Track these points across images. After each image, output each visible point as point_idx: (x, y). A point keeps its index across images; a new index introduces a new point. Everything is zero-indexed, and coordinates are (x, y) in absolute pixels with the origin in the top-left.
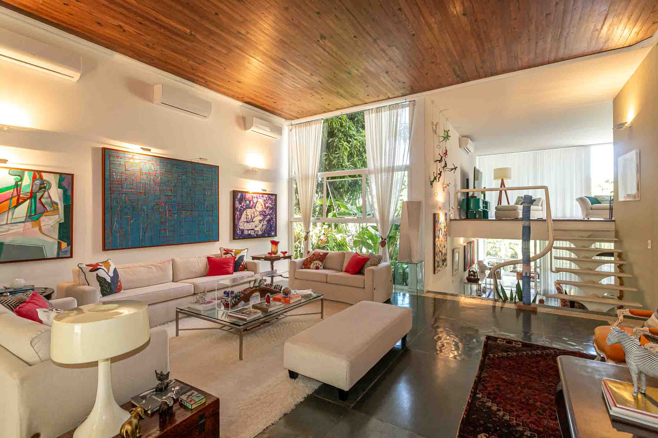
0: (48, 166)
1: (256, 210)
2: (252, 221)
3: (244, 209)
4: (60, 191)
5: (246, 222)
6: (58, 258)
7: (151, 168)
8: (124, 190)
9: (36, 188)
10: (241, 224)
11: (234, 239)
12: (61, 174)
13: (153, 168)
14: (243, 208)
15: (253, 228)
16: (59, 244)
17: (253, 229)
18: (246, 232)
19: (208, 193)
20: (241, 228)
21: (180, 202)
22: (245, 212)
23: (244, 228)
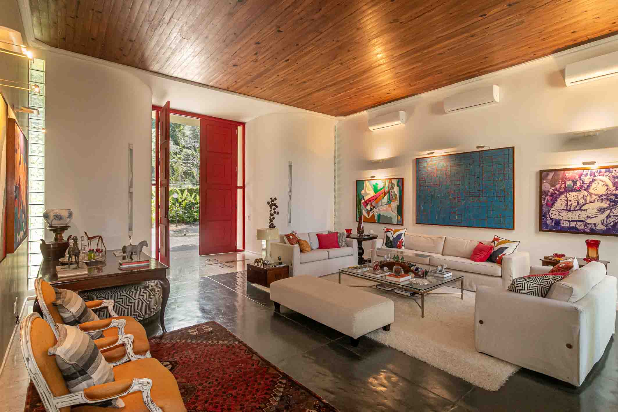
0: (395, 176)
1: (590, 194)
2: (580, 209)
3: (562, 193)
4: (398, 188)
5: (567, 210)
6: (397, 224)
7: (443, 165)
8: (427, 184)
9: (389, 188)
10: (554, 212)
11: (541, 230)
12: (398, 179)
13: (445, 165)
14: (558, 191)
15: (583, 219)
16: (398, 217)
17: (582, 221)
18: (566, 224)
19: (498, 179)
20: (554, 217)
21: (468, 189)
22: (563, 197)
23: (561, 218)
